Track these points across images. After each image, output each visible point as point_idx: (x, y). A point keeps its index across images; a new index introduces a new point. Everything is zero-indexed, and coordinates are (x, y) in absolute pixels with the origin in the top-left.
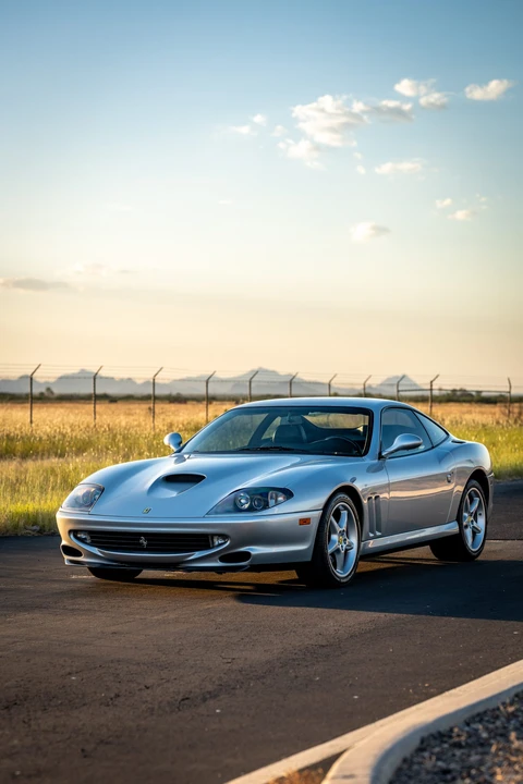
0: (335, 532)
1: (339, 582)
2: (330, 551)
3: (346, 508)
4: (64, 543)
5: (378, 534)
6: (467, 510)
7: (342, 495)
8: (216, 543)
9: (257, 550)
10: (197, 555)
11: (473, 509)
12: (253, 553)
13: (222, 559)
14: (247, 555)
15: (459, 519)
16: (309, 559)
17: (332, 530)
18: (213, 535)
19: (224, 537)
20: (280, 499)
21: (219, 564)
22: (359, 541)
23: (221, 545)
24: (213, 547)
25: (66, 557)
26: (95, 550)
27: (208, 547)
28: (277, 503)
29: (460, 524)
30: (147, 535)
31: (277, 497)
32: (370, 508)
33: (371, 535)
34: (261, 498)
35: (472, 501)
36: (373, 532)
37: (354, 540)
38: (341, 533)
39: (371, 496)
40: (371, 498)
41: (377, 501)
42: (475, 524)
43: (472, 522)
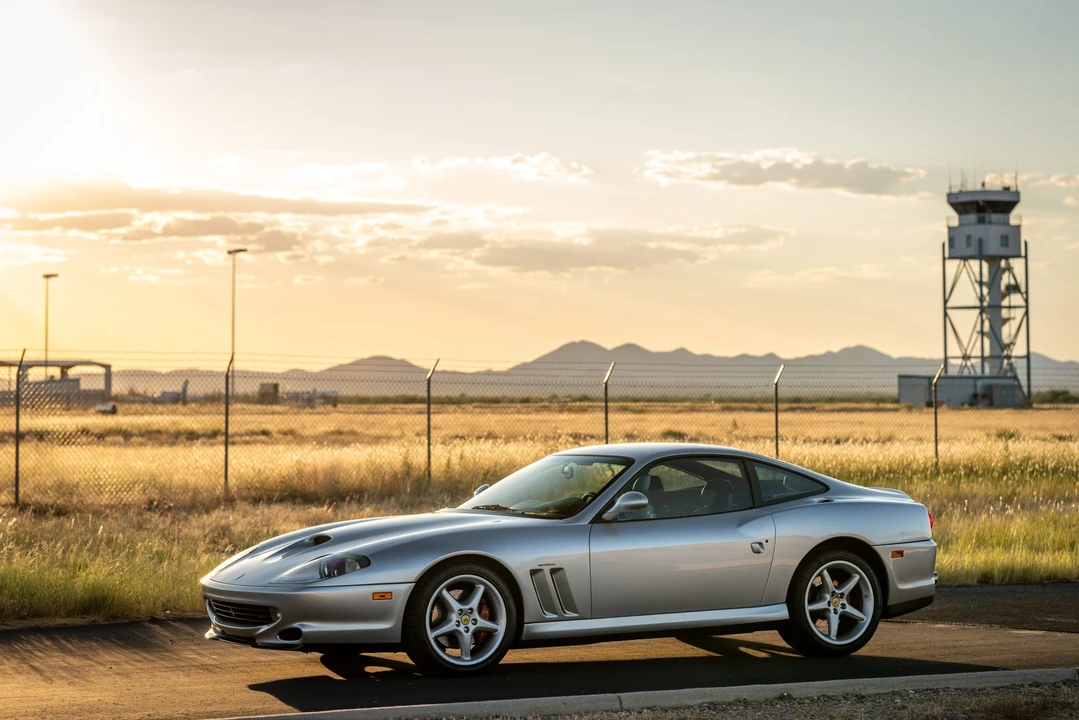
2: (433, 634)
3: (481, 583)
5: (570, 614)
7: (467, 566)
9: (310, 627)
11: (845, 589)
12: (304, 630)
14: (299, 632)
15: (793, 602)
16: (399, 641)
19: (278, 610)
20: (357, 568)
28: (354, 569)
29: (796, 608)
31: (354, 566)
33: (551, 616)
35: (839, 578)
36: (554, 613)
38: (466, 612)
39: (540, 567)
40: (541, 570)
41: (559, 574)
42: (850, 609)
43: (843, 606)
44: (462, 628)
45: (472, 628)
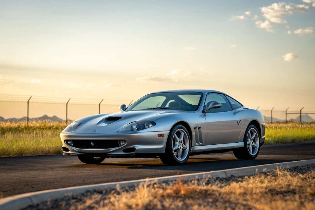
0: (177, 141)
1: (179, 163)
2: (174, 149)
3: (183, 132)
4: (63, 146)
5: (201, 144)
6: (249, 138)
7: (181, 126)
8: (122, 144)
9: (139, 147)
10: (113, 149)
11: (253, 138)
12: (137, 148)
13: (124, 151)
14: (134, 149)
15: (245, 141)
16: (164, 152)
17: (175, 140)
18: (120, 141)
19: (125, 141)
20: (150, 126)
21: (122, 153)
22: (190, 146)
23: (123, 145)
24: (120, 146)
25: (64, 152)
26: (75, 148)
27: (118, 146)
28: (149, 127)
29: (245, 143)
30: (94, 141)
31: (149, 125)
32: (196, 133)
33: (197, 144)
34: (142, 126)
35: (252, 134)
36: (198, 143)
37: (188, 145)
38: (180, 142)
39: (196, 127)
40: (196, 128)
41: (200, 129)
42: (254, 144)
43: (252, 143)
44: (180, 148)
45: (182, 148)
